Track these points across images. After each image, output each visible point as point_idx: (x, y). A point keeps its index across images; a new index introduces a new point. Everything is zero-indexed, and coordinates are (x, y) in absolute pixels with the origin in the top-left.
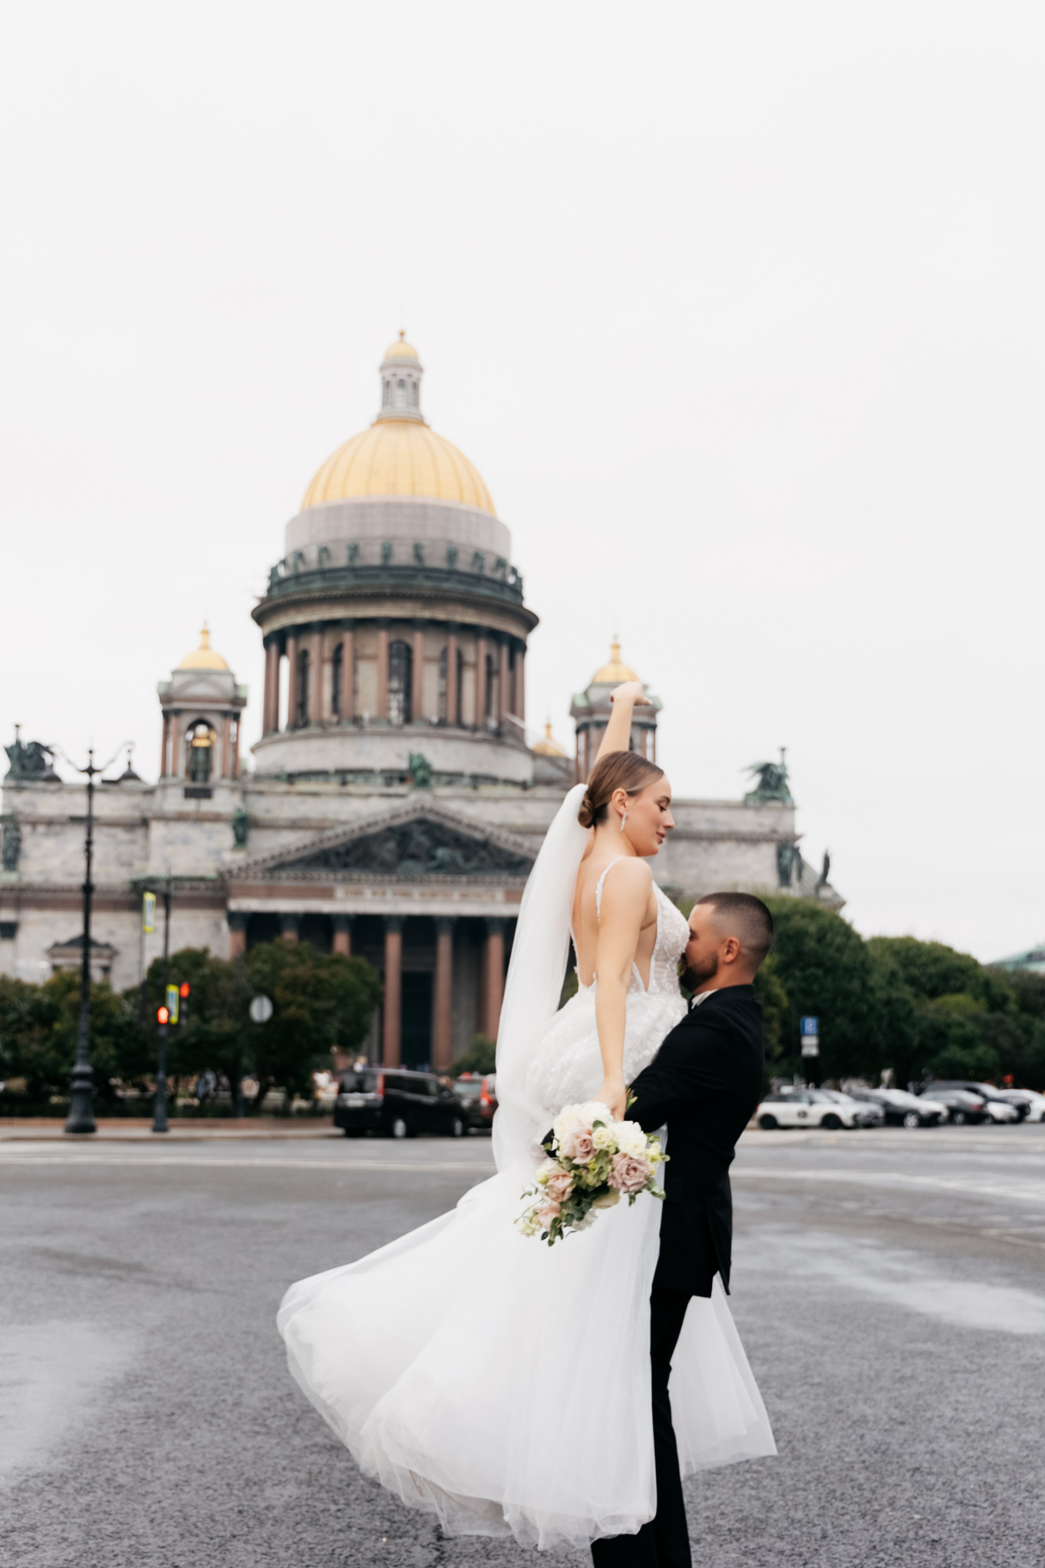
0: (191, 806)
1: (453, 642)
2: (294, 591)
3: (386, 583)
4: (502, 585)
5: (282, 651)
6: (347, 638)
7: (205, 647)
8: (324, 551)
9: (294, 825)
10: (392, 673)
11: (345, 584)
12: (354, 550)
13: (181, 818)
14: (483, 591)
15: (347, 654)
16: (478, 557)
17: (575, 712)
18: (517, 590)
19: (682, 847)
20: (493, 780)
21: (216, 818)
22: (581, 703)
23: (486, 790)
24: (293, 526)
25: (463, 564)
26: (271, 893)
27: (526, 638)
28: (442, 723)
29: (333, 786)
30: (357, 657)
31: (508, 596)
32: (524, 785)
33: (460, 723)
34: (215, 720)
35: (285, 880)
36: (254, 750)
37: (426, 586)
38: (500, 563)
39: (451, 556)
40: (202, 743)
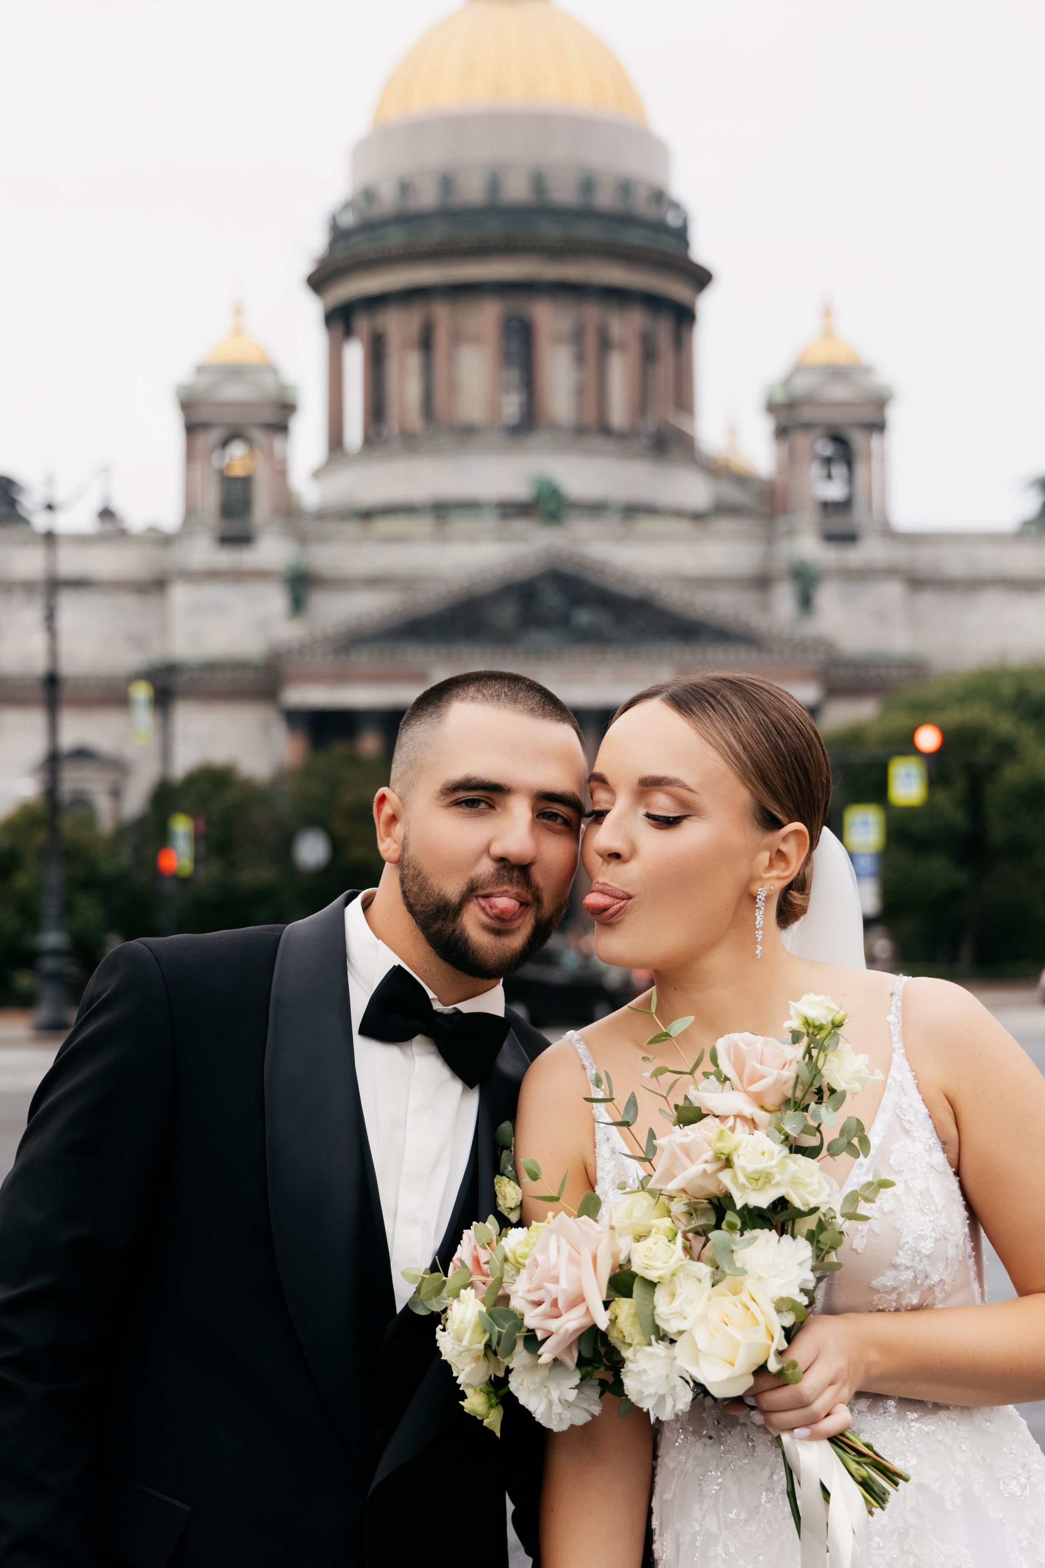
0: (226, 558)
1: (592, 313)
2: (363, 246)
3: (494, 229)
4: (660, 227)
5: (348, 332)
6: (441, 312)
7: (238, 331)
8: (405, 188)
9: (374, 582)
10: (506, 359)
11: (437, 233)
12: (447, 184)
13: (212, 575)
14: (634, 237)
15: (441, 336)
16: (625, 188)
17: (772, 408)
18: (681, 235)
19: (928, 600)
20: (650, 510)
21: (260, 575)
22: (780, 397)
23: (646, 525)
24: (361, 150)
25: (605, 199)
26: (342, 678)
27: (694, 304)
28: (580, 431)
29: (423, 525)
30: (457, 338)
31: (668, 245)
32: (698, 517)
33: (605, 430)
34: (258, 435)
35: (363, 659)
36: (318, 474)
37: (551, 231)
38: (659, 197)
39: (588, 186)
40: (238, 471)
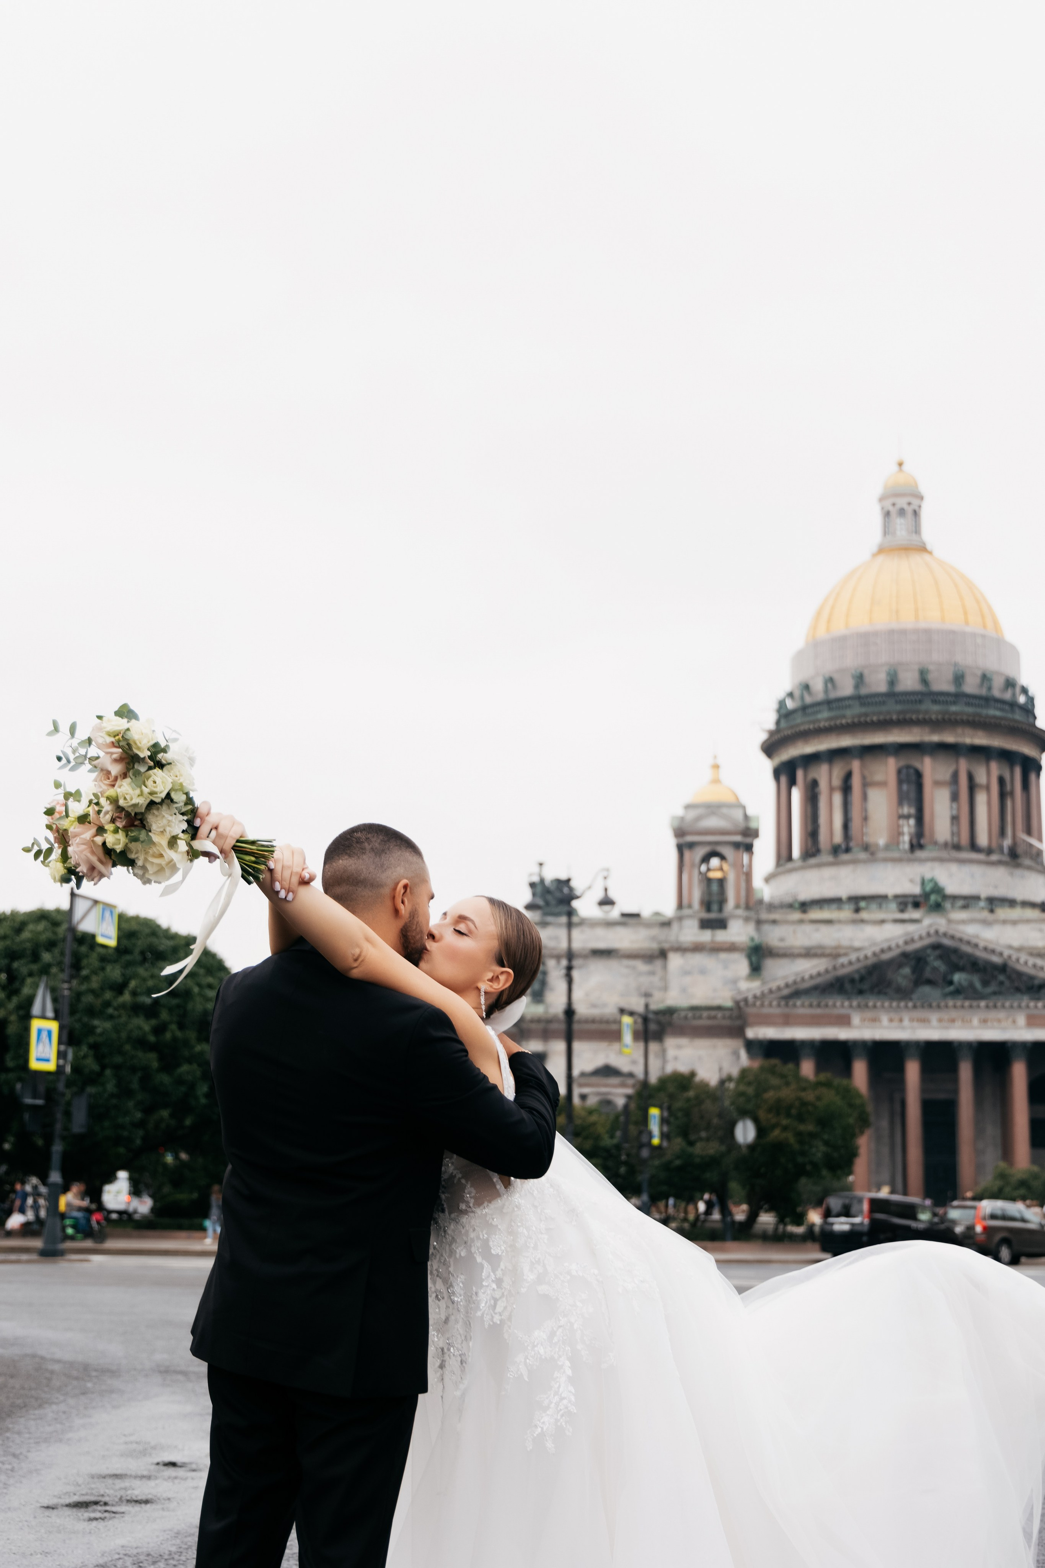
0: (706, 936)
1: (963, 765)
2: (805, 722)
3: (893, 709)
4: (1013, 705)
5: (793, 782)
6: (856, 766)
7: (716, 781)
8: (830, 681)
9: (808, 953)
10: (902, 799)
11: (852, 713)
12: (860, 679)
13: (697, 948)
14: (993, 712)
15: (856, 782)
16: (987, 678)
18: (1029, 710)
20: (1012, 903)
21: (731, 948)
23: (1003, 913)
24: (799, 658)
25: (971, 686)
26: (787, 1021)
27: (1040, 758)
28: (956, 846)
29: (846, 913)
30: (866, 784)
31: (1018, 716)
33: (973, 846)
34: (728, 851)
35: (801, 1007)
36: (768, 880)
37: (934, 710)
38: (1010, 684)
39: (959, 678)
40: (716, 875)
